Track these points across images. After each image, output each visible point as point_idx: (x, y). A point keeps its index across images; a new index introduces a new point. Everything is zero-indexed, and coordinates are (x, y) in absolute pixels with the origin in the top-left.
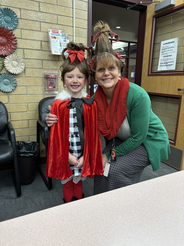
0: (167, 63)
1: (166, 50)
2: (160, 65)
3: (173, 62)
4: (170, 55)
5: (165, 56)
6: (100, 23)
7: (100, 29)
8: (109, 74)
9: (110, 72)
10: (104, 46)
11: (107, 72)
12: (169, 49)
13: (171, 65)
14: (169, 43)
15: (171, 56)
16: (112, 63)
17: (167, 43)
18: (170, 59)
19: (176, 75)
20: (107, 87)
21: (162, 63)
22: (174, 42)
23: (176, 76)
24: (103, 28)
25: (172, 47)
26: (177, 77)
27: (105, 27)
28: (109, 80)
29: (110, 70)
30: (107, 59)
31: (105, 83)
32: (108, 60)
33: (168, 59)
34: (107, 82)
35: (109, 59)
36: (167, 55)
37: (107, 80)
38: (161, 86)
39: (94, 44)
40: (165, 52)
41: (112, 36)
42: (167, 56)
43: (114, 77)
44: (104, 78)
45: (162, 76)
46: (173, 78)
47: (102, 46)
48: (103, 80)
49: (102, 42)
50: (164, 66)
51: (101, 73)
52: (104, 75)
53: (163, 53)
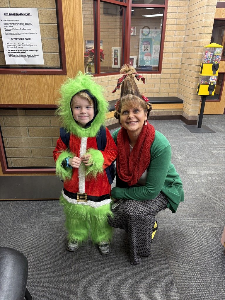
0: (24, 52)
1: (15, 27)
2: (9, 55)
3: (36, 51)
4: (28, 37)
5: (15, 39)
6: (126, 66)
7: (127, 72)
8: (134, 117)
9: (135, 115)
10: (130, 89)
11: (132, 115)
12: (22, 27)
13: (34, 56)
14: (18, 15)
15: (29, 39)
16: (136, 106)
17: (13, 14)
18: (29, 45)
19: (50, 74)
20: (131, 129)
21: (12, 50)
22: (29, 15)
23: (51, 76)
24: (129, 70)
25: (27, 24)
26: (54, 77)
27: (131, 69)
28: (133, 123)
29: (135, 113)
30: (131, 101)
31: (129, 126)
32: (132, 103)
33: (24, 45)
34: (131, 125)
35: (134, 101)
36: (21, 37)
37: (131, 123)
38: (23, 92)
39: (119, 87)
40: (12, 31)
41: (139, 78)
42: (19, 39)
43: (139, 120)
44: (129, 121)
45: (20, 76)
46: (46, 79)
47: (127, 88)
48: (128, 123)
49: (128, 84)
50: (19, 56)
51: (125, 116)
52: (128, 118)
53: (9, 32)
